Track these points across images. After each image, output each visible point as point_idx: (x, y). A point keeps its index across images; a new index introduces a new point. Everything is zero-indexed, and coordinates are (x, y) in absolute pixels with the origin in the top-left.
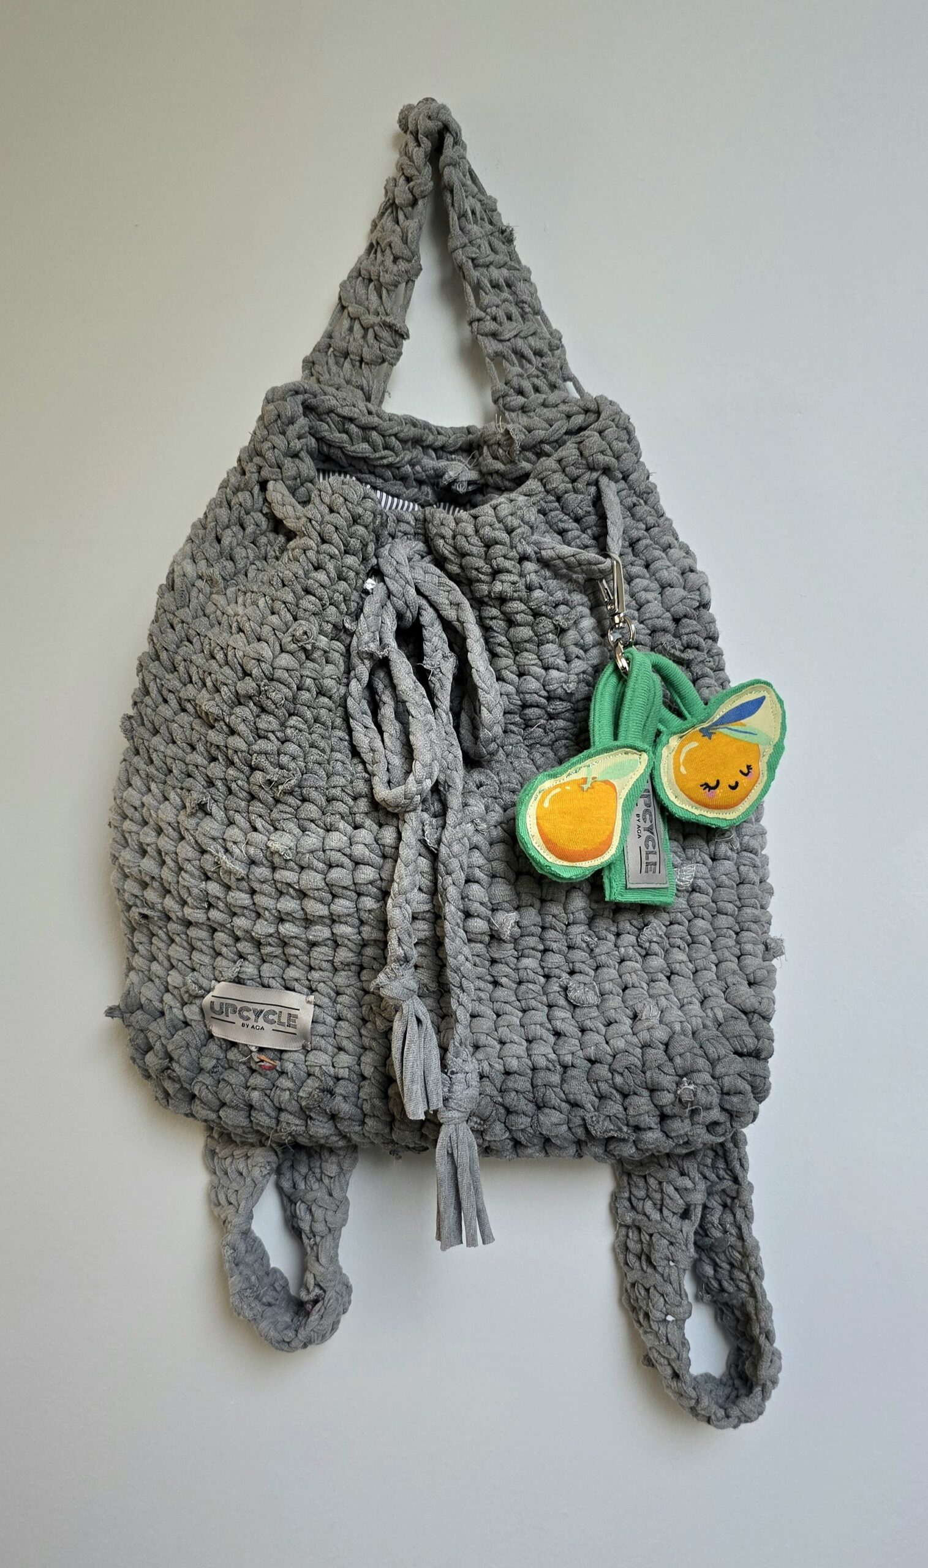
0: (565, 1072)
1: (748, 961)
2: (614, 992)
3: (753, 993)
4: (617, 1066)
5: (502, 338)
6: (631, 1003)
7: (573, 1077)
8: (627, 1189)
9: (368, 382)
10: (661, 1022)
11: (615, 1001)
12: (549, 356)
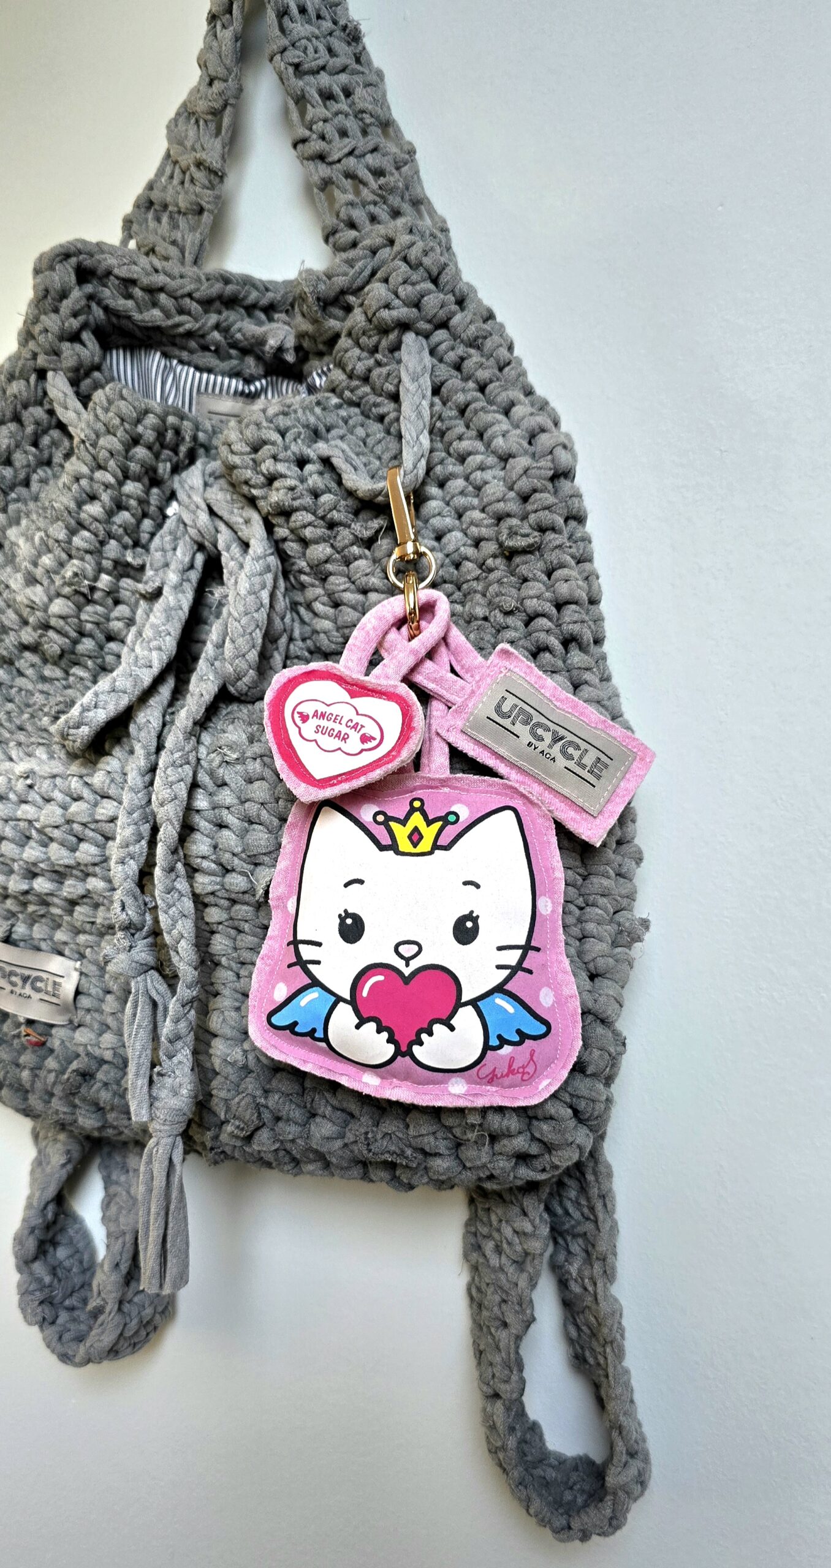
1: (591, 945)
5: (330, 159)
9: (183, 236)
12: (392, 174)
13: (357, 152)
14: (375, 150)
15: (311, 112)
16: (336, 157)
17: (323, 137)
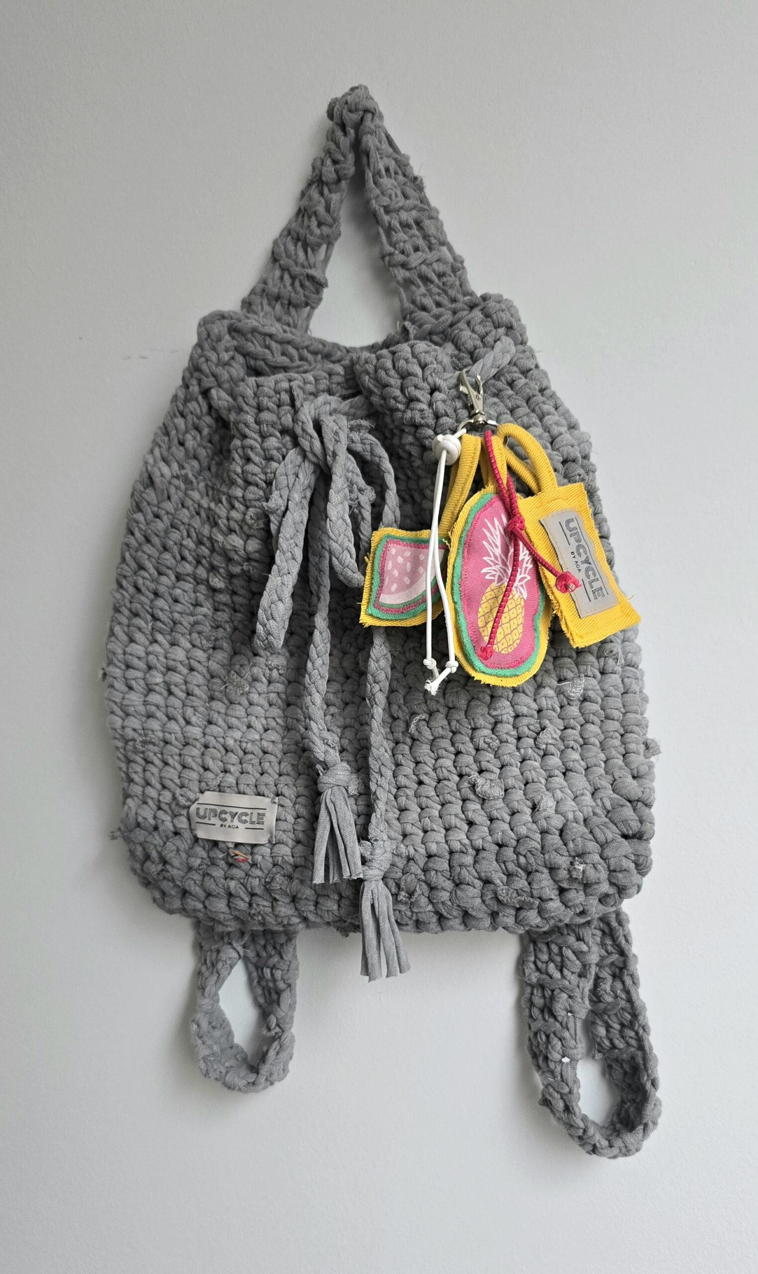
0: (477, 855)
1: (632, 757)
2: (517, 786)
3: (636, 784)
4: (522, 850)
5: (409, 267)
6: (531, 796)
7: (483, 858)
8: (533, 954)
10: (557, 812)
11: (518, 795)
12: (451, 276)
13: (428, 262)
14: (439, 260)
15: (395, 237)
16: (413, 265)
17: (403, 252)
